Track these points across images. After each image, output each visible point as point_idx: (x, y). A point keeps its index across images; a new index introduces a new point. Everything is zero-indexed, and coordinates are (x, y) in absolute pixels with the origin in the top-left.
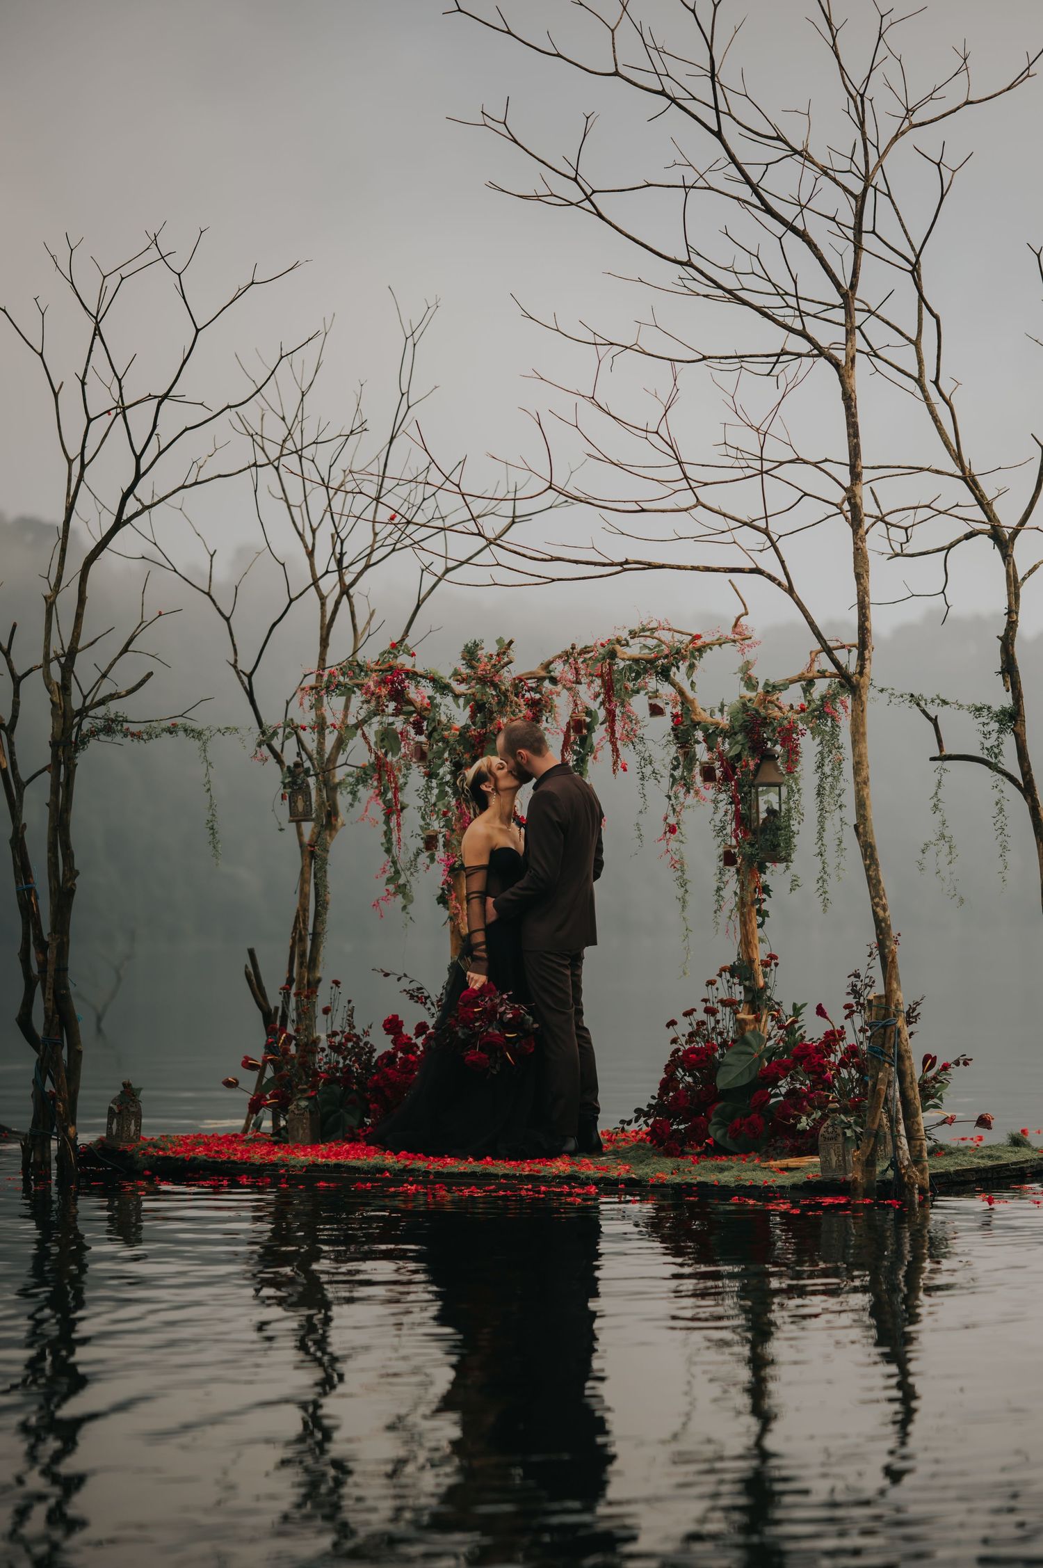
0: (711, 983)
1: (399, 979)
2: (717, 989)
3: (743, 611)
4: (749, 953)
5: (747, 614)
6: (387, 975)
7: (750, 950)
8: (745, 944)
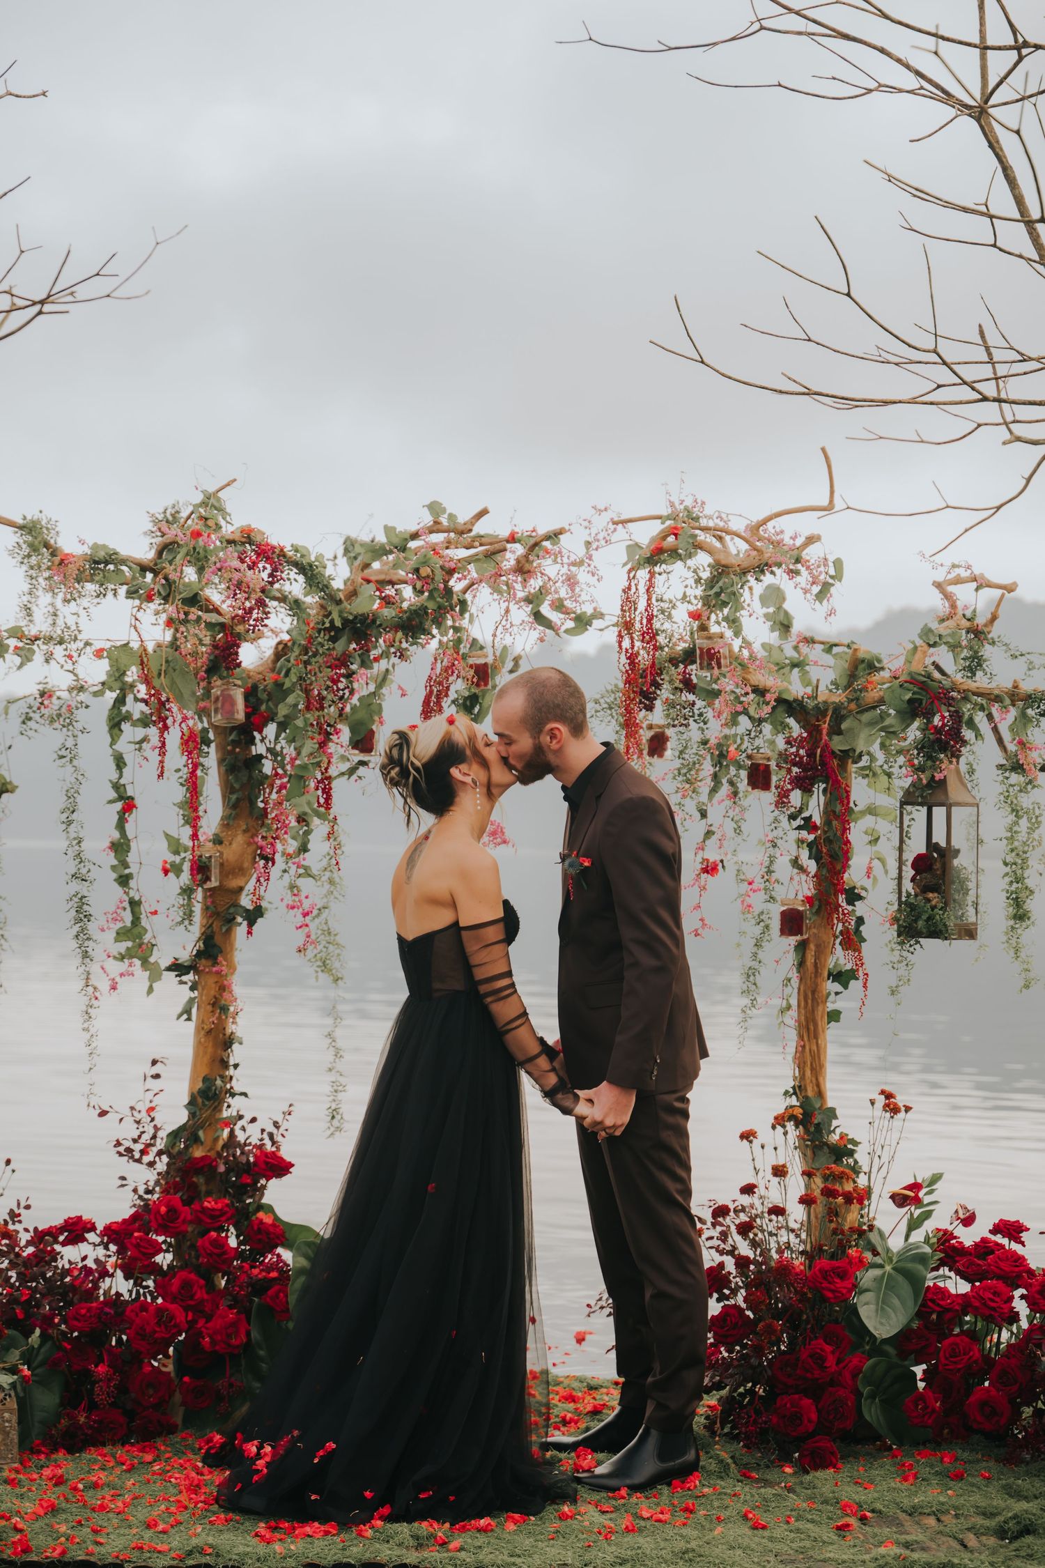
0: (747, 1136)
1: (121, 1120)
2: (763, 1147)
3: (825, 503)
4: (818, 1085)
5: (830, 508)
6: (103, 1113)
7: (821, 1080)
8: (812, 1069)
